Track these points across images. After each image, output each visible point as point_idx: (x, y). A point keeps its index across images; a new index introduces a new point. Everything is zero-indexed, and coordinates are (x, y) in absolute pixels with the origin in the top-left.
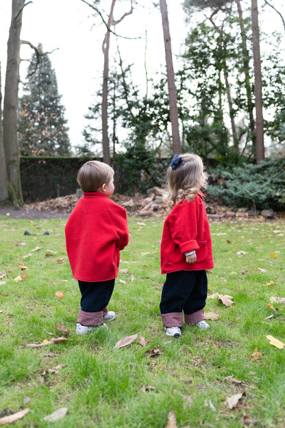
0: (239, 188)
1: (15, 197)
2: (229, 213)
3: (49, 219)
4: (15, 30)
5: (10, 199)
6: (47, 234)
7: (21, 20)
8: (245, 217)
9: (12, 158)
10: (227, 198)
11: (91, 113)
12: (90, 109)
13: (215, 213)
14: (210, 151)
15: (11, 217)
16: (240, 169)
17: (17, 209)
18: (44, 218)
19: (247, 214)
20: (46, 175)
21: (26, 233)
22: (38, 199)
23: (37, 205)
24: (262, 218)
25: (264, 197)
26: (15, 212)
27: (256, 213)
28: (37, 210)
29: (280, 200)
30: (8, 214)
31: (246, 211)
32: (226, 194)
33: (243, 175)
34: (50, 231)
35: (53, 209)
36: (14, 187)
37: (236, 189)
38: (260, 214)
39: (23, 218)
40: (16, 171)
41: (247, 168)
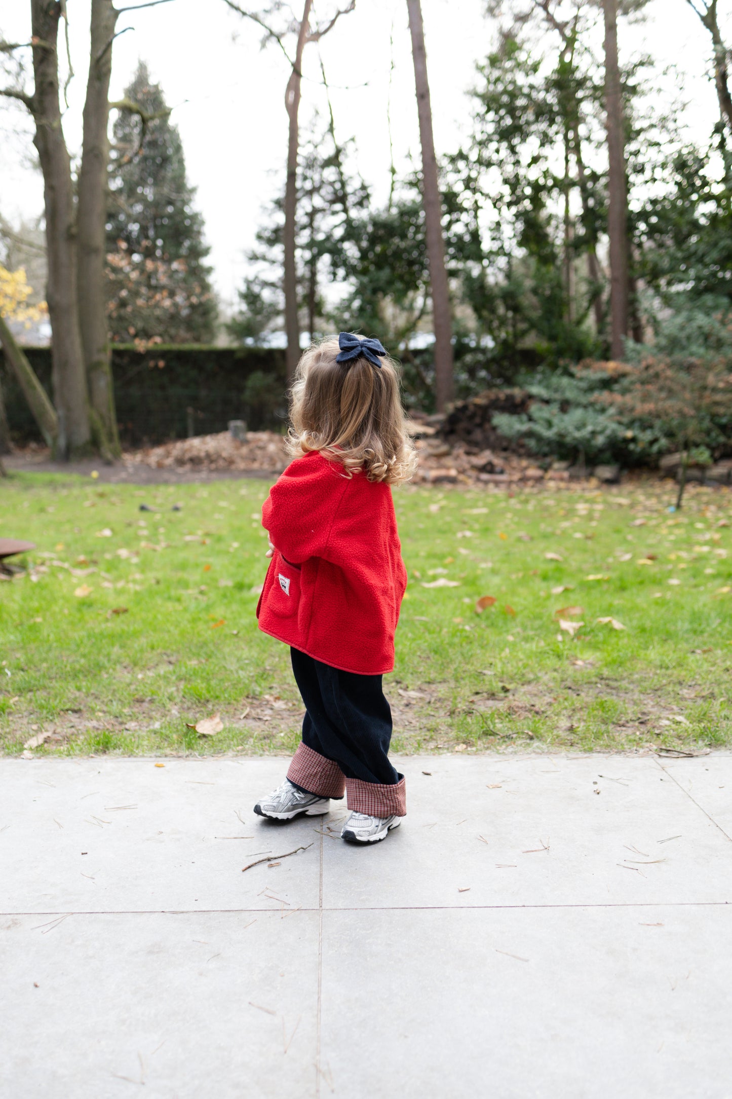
0: (555, 421)
1: (103, 438)
2: (533, 472)
3: (178, 483)
4: (97, 84)
5: (95, 442)
6: (176, 509)
7: (109, 61)
8: (562, 479)
9: (96, 357)
10: (532, 443)
11: (261, 248)
12: (259, 237)
13: (502, 472)
14: (524, 333)
15: (102, 479)
16: (565, 381)
17: (108, 463)
18: (166, 482)
19: (566, 474)
20: (162, 387)
21: (143, 508)
22: (145, 439)
23: (147, 455)
24: (594, 482)
25: (600, 440)
26: (106, 470)
27: (583, 472)
28: (148, 465)
29: (632, 446)
30: (95, 474)
31: (567, 469)
32: (530, 434)
33: (570, 395)
34: (180, 504)
35: (180, 462)
36: (102, 417)
37: (549, 424)
38: (591, 475)
39: (125, 481)
40: (104, 383)
41: (581, 379)
